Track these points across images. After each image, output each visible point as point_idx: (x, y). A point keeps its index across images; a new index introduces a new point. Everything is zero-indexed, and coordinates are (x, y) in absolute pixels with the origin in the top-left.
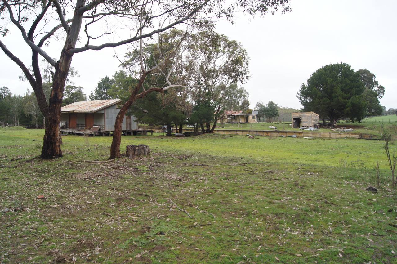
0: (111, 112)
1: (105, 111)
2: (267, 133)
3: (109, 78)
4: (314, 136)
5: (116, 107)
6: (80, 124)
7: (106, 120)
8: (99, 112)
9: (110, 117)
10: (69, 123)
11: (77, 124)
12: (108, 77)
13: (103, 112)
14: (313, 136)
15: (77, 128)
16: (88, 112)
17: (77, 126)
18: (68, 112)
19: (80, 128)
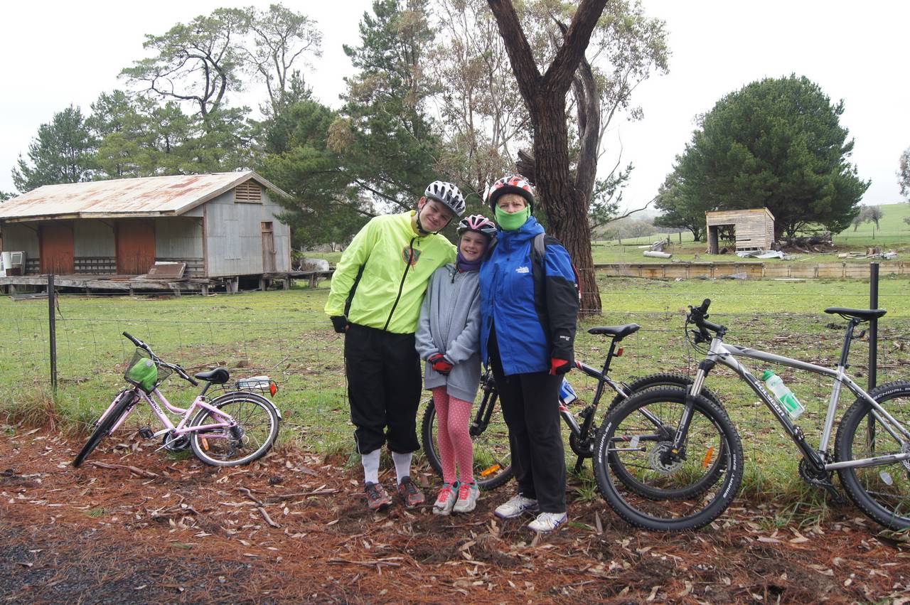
0: (222, 215)
1: (205, 212)
2: (653, 271)
3: (78, 114)
4: (797, 274)
5: (233, 197)
6: (92, 259)
7: (210, 240)
8: (189, 215)
9: (219, 230)
10: (38, 256)
11: (80, 259)
12: (75, 108)
13: (200, 214)
14: (793, 274)
15: (77, 271)
16: (147, 215)
17: (80, 265)
18: (50, 218)
19: (92, 271)
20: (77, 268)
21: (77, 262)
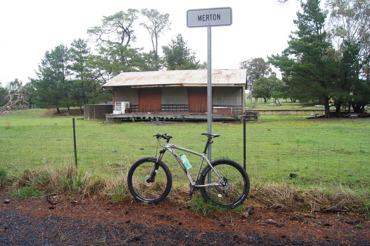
6: (173, 105)
10: (137, 104)
11: (165, 105)
15: (163, 111)
16: (227, 85)
17: (165, 108)
18: (162, 86)
19: (173, 111)
20: (164, 109)
21: (164, 107)
